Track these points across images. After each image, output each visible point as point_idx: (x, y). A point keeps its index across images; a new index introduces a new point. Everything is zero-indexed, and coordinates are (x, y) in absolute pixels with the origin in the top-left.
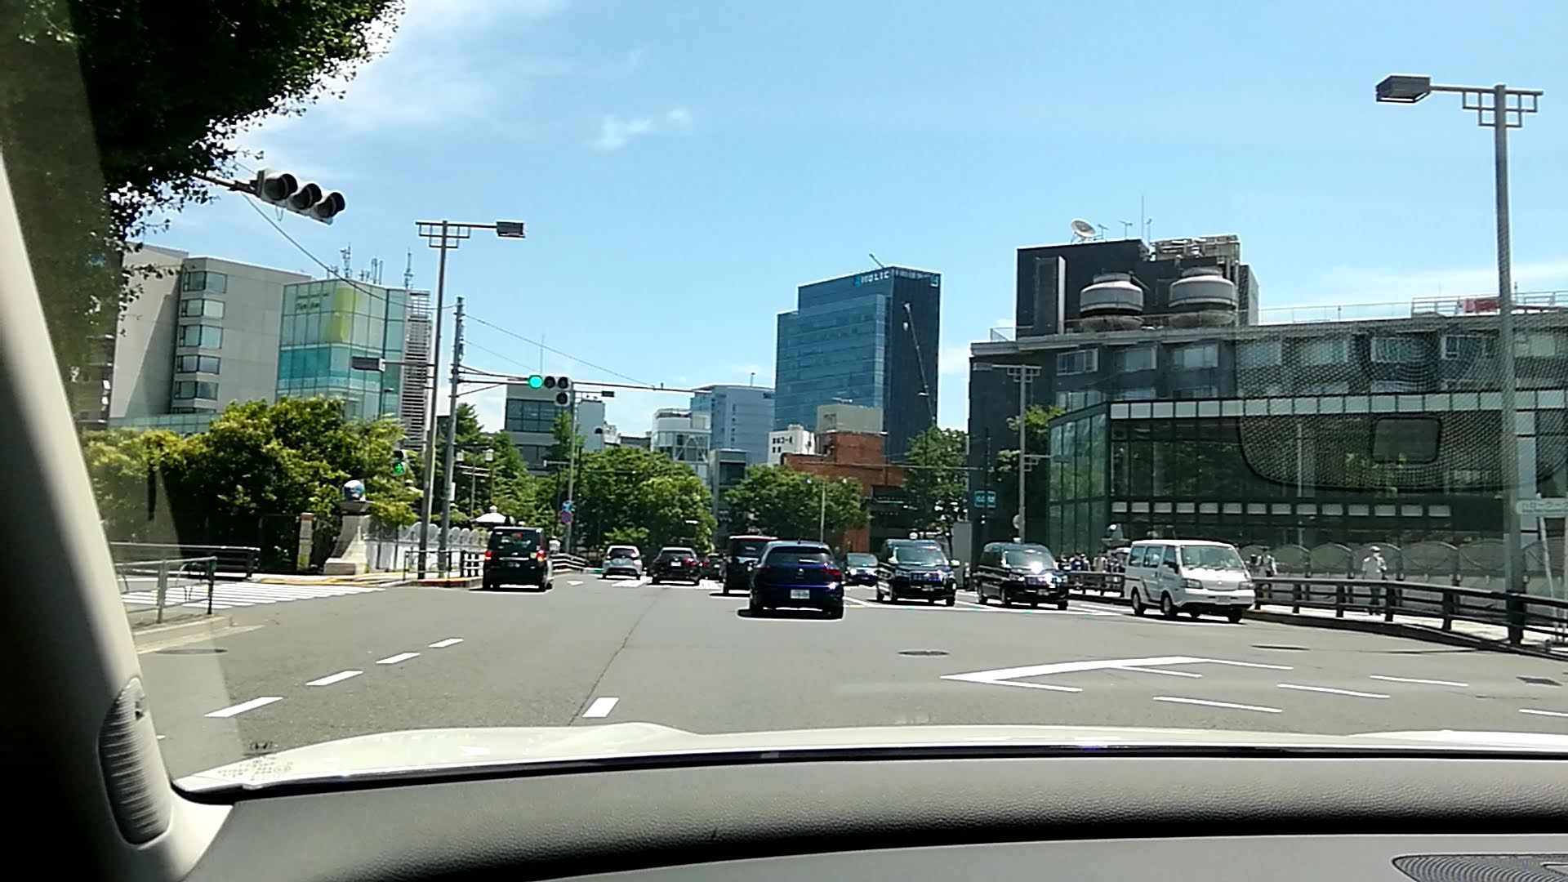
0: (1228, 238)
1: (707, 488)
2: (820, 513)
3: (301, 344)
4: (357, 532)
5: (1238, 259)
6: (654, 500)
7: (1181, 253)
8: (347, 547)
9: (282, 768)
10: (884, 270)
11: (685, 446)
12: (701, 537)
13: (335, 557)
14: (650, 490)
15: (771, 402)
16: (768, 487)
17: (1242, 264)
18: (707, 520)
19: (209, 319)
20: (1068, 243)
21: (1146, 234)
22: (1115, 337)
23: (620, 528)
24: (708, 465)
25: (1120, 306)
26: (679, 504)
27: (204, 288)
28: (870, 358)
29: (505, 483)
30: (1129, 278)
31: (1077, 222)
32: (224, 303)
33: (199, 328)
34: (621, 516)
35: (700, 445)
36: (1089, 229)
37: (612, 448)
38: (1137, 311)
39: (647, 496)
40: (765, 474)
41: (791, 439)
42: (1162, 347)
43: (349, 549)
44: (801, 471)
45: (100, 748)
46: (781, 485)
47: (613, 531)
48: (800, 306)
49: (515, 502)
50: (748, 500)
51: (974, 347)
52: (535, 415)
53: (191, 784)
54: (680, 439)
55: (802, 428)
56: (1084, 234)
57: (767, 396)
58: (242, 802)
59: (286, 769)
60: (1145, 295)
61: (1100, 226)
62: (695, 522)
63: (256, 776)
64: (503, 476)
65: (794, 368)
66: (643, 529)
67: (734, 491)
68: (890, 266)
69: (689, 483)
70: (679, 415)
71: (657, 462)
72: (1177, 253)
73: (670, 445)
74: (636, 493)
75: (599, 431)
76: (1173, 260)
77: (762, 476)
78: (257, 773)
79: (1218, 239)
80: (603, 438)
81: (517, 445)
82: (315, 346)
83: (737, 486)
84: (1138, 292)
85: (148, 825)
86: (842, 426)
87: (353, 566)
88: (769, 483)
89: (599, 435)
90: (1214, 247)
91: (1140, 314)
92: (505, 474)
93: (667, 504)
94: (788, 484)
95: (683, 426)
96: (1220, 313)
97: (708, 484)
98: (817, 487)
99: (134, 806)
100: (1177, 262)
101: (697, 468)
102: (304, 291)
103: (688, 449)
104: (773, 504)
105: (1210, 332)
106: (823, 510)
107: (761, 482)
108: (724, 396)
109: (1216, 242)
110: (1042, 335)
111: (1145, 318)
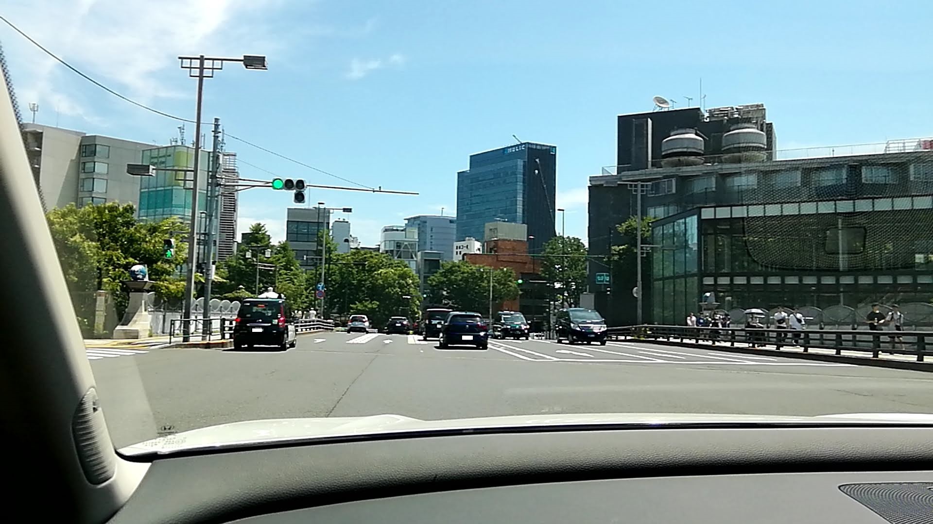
0: (757, 106)
1: (416, 276)
2: (489, 291)
3: (154, 187)
4: (141, 305)
5: (765, 119)
6: (382, 283)
7: (727, 116)
8: (133, 317)
9: (180, 441)
10: (522, 144)
11: (402, 249)
12: (413, 307)
13: (122, 325)
14: (379, 277)
15: (454, 226)
16: (455, 274)
17: (767, 122)
18: (417, 296)
19: (98, 174)
20: (651, 112)
21: (703, 105)
22: (687, 170)
23: (360, 302)
24: (416, 261)
25: (689, 150)
26: (398, 286)
27: (95, 155)
28: (514, 197)
29: (286, 274)
30: (694, 132)
31: (656, 97)
32: (108, 164)
33: (92, 180)
34: (360, 294)
35: (411, 249)
36: (665, 102)
37: (354, 251)
38: (700, 153)
39: (377, 281)
40: (454, 266)
41: (467, 246)
42: (718, 176)
43: (135, 318)
44: (476, 264)
45: (73, 429)
46: (463, 273)
47: (356, 304)
48: (470, 168)
49: (292, 286)
50: (443, 282)
51: (592, 179)
52: (306, 231)
53: (128, 451)
54: (398, 245)
55: (474, 239)
56: (661, 105)
57: (451, 222)
58: (157, 461)
59: (182, 441)
60: (705, 143)
61: (671, 100)
62: (409, 297)
63: (165, 446)
64: (284, 269)
65: (468, 204)
66: (375, 302)
67: (433, 277)
68: (525, 142)
69: (405, 272)
70: (397, 230)
71: (384, 259)
72: (725, 116)
73: (392, 249)
74: (371, 279)
75: (347, 241)
76: (722, 121)
77: (451, 268)
78: (165, 444)
79: (752, 106)
80: (349, 245)
81: (293, 250)
82: (162, 188)
83: (435, 274)
84: (701, 141)
85: (101, 474)
86: (501, 235)
87: (137, 332)
88: (456, 271)
89: (347, 243)
90: (749, 112)
91: (703, 155)
92: (286, 268)
93: (391, 286)
94: (468, 272)
95: (399, 237)
96: (756, 153)
97: (416, 273)
98: (486, 274)
99: (94, 462)
100: (726, 121)
101: (409, 263)
102: (155, 153)
103: (404, 251)
104: (458, 285)
105: (752, 165)
106: (491, 289)
107: (451, 271)
108: (425, 222)
109: (750, 109)
110: (638, 170)
111: (705, 158)
